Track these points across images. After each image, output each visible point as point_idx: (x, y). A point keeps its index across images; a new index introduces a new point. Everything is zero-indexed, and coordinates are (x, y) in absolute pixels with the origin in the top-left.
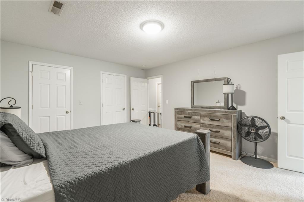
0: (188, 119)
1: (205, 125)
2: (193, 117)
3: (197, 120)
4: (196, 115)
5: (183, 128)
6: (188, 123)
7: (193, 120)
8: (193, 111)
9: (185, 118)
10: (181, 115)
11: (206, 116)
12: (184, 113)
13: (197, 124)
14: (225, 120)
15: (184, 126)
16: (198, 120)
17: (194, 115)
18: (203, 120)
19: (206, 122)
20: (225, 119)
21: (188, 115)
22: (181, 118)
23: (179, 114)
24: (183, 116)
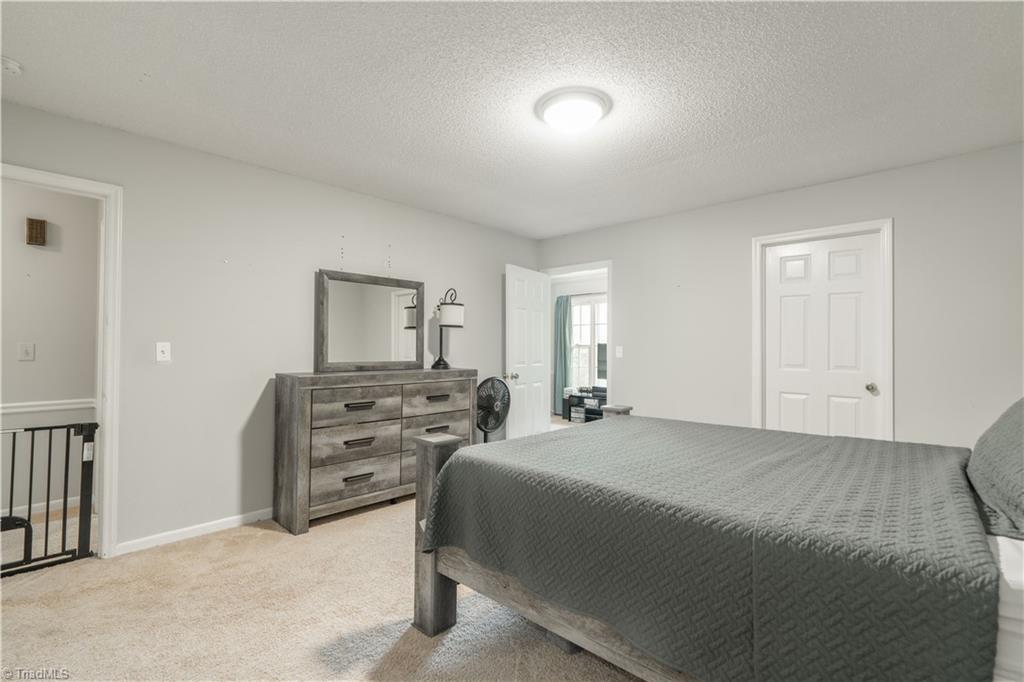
0: (360, 413)
1: (414, 419)
2: (380, 402)
3: (391, 411)
4: (391, 395)
5: (339, 452)
6: (363, 428)
7: (382, 412)
8: (379, 381)
9: (349, 413)
10: (331, 402)
11: (418, 392)
12: (347, 392)
13: (394, 424)
14: (459, 396)
15: (346, 443)
16: (396, 409)
17: (382, 396)
18: (411, 405)
19: (418, 411)
20: (458, 392)
21: (363, 398)
22: (331, 415)
23: (323, 402)
24: (339, 406)
